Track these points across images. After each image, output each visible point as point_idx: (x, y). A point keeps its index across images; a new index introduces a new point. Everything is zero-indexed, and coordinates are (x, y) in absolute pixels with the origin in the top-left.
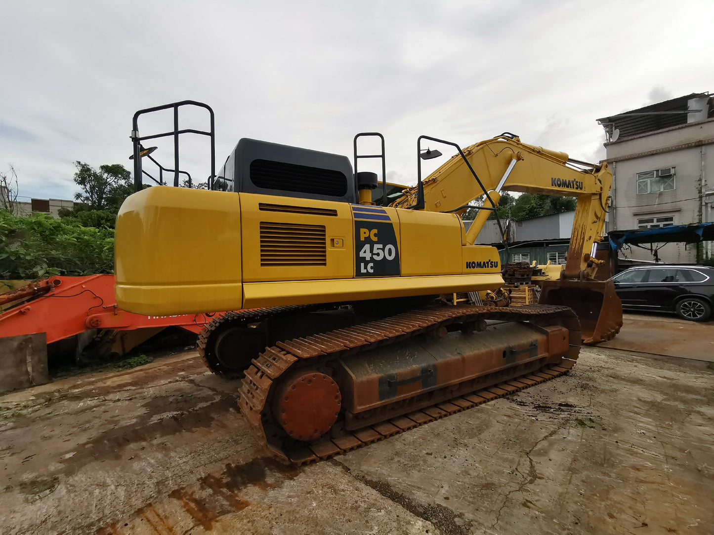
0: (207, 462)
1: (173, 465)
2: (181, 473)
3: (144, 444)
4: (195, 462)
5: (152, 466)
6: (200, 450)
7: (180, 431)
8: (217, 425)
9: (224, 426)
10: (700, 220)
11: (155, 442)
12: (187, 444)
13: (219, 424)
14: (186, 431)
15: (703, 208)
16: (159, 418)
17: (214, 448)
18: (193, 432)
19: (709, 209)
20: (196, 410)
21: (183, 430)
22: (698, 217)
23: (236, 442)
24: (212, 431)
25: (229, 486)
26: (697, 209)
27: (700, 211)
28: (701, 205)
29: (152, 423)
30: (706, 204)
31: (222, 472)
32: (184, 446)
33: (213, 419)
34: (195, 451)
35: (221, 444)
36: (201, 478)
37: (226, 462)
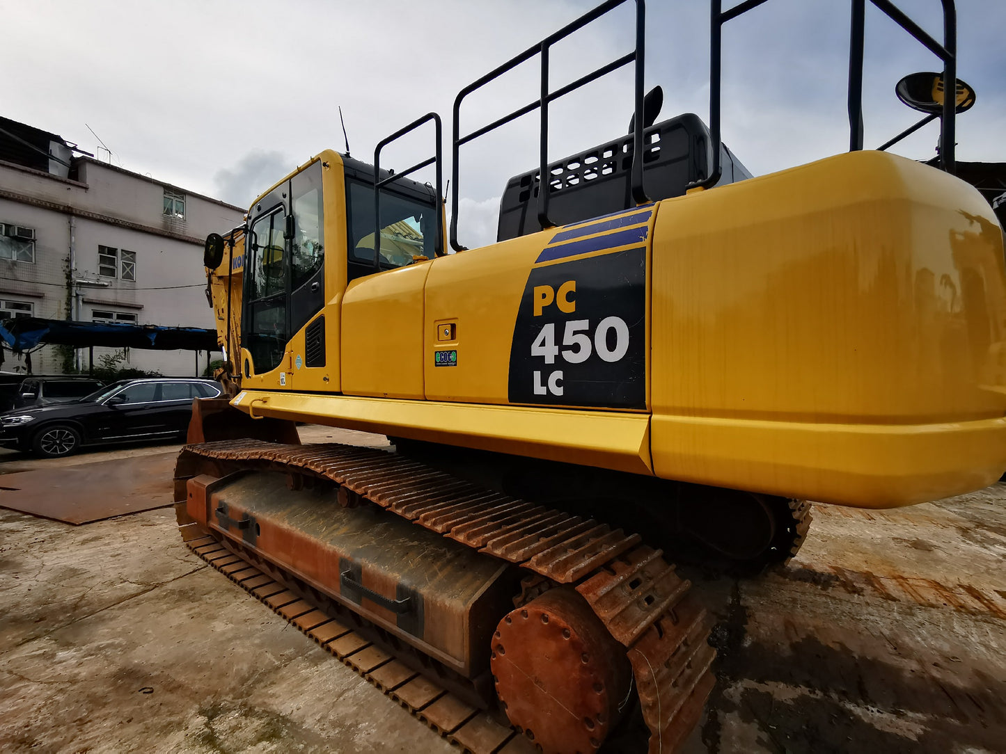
0: (844, 603)
1: (889, 621)
2: (880, 608)
3: (936, 673)
4: (859, 609)
5: (919, 634)
6: (845, 616)
7: (863, 659)
8: (796, 631)
9: (789, 625)
10: (69, 316)
11: (914, 665)
12: (859, 633)
13: (793, 631)
14: (852, 652)
15: (74, 300)
16: (901, 722)
17: (825, 609)
18: (841, 644)
19: (81, 303)
20: (808, 685)
21: (857, 657)
22: (65, 311)
23: (794, 601)
24: (811, 628)
25: (837, 579)
26: (64, 301)
27: (69, 303)
28: (70, 296)
29: (920, 715)
30: (77, 295)
31: (835, 588)
32: (866, 633)
33: (794, 646)
34: (853, 619)
35: (814, 609)
36: (859, 595)
37: (824, 593)
